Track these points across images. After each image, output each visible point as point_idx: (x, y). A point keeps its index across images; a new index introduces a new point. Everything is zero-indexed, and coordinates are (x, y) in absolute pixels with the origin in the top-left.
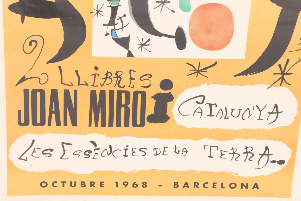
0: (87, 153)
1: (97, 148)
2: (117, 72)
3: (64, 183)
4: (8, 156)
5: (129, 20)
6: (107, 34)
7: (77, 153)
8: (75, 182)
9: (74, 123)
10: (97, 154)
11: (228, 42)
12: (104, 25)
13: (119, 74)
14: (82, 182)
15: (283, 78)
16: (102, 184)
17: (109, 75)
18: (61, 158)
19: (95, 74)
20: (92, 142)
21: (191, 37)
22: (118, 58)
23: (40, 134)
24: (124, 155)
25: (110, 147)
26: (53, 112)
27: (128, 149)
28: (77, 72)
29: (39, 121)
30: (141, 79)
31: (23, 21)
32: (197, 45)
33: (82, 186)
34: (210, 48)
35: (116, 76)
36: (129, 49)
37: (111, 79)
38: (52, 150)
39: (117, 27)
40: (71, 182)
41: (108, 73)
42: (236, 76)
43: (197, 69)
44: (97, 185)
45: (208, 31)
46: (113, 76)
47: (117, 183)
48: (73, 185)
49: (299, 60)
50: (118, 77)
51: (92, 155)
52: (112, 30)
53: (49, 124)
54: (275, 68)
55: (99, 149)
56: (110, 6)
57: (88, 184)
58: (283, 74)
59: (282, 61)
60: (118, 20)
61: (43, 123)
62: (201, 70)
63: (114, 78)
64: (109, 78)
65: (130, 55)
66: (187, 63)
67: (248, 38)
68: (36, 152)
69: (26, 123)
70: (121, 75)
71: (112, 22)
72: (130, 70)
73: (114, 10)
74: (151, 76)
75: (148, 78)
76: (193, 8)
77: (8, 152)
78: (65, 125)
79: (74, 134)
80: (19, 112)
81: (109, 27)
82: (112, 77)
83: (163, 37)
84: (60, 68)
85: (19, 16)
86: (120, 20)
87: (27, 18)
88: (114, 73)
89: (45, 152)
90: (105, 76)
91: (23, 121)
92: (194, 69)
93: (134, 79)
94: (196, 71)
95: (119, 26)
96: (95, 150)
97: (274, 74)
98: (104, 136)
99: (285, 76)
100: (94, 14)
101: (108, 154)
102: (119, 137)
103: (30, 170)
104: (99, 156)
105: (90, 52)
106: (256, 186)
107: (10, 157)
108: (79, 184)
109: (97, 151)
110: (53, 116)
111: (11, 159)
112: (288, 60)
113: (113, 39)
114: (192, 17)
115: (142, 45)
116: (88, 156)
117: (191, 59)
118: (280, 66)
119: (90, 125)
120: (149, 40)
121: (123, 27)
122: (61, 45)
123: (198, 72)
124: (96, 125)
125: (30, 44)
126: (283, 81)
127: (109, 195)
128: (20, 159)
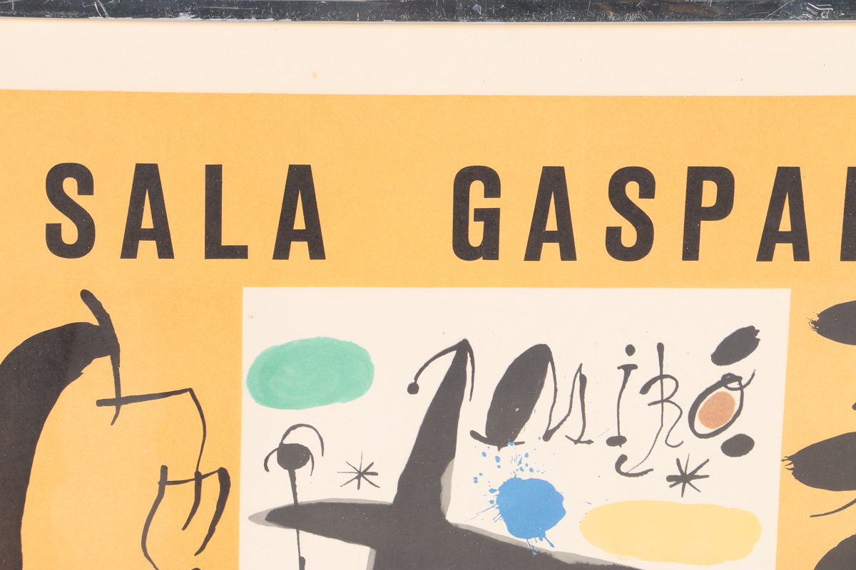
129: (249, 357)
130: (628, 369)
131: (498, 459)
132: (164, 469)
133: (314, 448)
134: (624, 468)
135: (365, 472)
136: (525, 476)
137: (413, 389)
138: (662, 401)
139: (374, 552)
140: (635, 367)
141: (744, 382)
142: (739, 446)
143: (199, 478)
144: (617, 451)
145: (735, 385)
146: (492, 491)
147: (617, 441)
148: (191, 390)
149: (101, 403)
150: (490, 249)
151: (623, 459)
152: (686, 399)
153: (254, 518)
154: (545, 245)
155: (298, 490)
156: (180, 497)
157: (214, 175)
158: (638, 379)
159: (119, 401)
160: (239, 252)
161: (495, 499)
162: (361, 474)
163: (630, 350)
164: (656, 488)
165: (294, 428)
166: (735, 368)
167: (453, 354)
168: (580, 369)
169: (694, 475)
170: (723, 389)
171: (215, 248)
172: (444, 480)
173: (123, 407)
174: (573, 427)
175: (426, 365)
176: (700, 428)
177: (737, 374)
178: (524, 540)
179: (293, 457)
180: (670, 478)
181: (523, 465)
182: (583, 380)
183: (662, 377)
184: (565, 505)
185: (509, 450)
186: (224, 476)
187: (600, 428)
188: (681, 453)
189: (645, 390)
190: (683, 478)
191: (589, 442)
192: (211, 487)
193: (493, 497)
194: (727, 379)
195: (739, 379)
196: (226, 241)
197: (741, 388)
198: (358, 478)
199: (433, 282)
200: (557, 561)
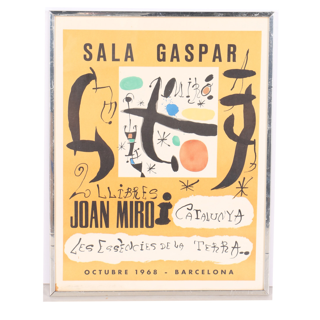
0: (116, 248)
1: (122, 244)
2: (134, 188)
3: (100, 271)
4: (64, 250)
5: (142, 152)
6: (128, 162)
7: (109, 248)
8: (108, 271)
9: (107, 226)
10: (123, 248)
11: (205, 166)
12: (126, 156)
13: (136, 189)
14: (112, 270)
15: (242, 191)
16: (126, 272)
17: (130, 190)
18: (98, 252)
19: (120, 190)
20: (119, 239)
21: (181, 162)
22: (135, 178)
23: (85, 234)
24: (141, 249)
25: (131, 243)
26: (94, 218)
27: (143, 245)
28: (109, 188)
29: (84, 225)
30: (151, 193)
31: (75, 154)
32: (185, 168)
33: (112, 274)
34: (194, 170)
35: (134, 191)
36: (142, 172)
37: (131, 193)
38: (92, 246)
39: (134, 157)
40: (105, 271)
41: (128, 189)
42: (212, 189)
43: (187, 185)
44: (123, 272)
45: (192, 158)
46: (132, 190)
47: (136, 271)
48: (107, 272)
49: (251, 178)
50: (135, 191)
51: (119, 249)
52: (131, 159)
53: (91, 227)
54: (236, 184)
55: (124, 245)
56: (130, 143)
57: (117, 272)
58: (242, 188)
59: (240, 179)
60: (134, 152)
61: (86, 226)
62: (189, 186)
63: (133, 192)
64: (130, 192)
65: (143, 176)
66: (180, 181)
67: (217, 163)
68: (82, 247)
69: (76, 226)
70: (137, 190)
71: (131, 154)
72: (143, 186)
73: (132, 145)
74: (157, 191)
75: (155, 192)
76: (182, 143)
77: (64, 248)
78: (101, 227)
79: (107, 233)
80: (72, 218)
81: (129, 156)
82: (131, 192)
83: (164, 163)
84: (98, 185)
85: (73, 151)
86: (135, 152)
87: (77, 152)
88: (132, 189)
89: (88, 248)
90: (127, 191)
91: (74, 225)
92: (184, 185)
93: (145, 193)
94: (186, 187)
95: (135, 156)
96: (121, 245)
97: (236, 188)
98: (127, 235)
99: (243, 189)
100: (119, 148)
101: (130, 248)
102: (137, 235)
103: (78, 261)
104: (123, 250)
105: (117, 174)
106: (231, 272)
107: (65, 251)
108: (110, 272)
109: (122, 246)
110: (94, 220)
111: (66, 253)
112: (244, 178)
113: (132, 165)
114: (181, 149)
115: (150, 169)
116: (116, 250)
117: (182, 178)
118: (239, 182)
119: (118, 227)
120: (155, 165)
121: (138, 157)
122: (98, 170)
123: (187, 187)
124: (122, 227)
125: (79, 169)
126: (243, 193)
127: (131, 280)
128: (71, 252)
129: (120, 80)
130: (190, 83)
131: (166, 100)
132: (105, 102)
133: (132, 98)
134: (189, 102)
135: (142, 103)
136: (171, 103)
137: (150, 86)
138: (196, 89)
139: (144, 118)
140: (191, 82)
141: (211, 85)
142: (210, 98)
143: (111, 103)
144: (188, 99)
145: (209, 86)
146: (165, 106)
147: (188, 97)
148: (110, 86)
149: (93, 89)
150: (164, 60)
151: (189, 100)
152: (200, 89)
153: (121, 111)
154: (174, 59)
155: (129, 106)
156: (108, 107)
157: (114, 45)
158: (192, 85)
159: (96, 88)
160: (118, 60)
161: (166, 108)
162: (141, 103)
163: (190, 79)
164: (195, 106)
165: (128, 94)
166: (209, 82)
167: (158, 79)
168: (181, 83)
169: (202, 103)
170: (207, 86)
171: (114, 59)
172: (156, 104)
173: (97, 89)
174: (180, 94)
175: (153, 82)
176: (203, 94)
177: (210, 84)
178: (171, 116)
179: (128, 99)
180: (198, 104)
181: (171, 101)
182: (182, 85)
183: (196, 84)
184: (179, 109)
185: (168, 98)
186: (116, 103)
187: (185, 94)
188: (200, 99)
189: (193, 87)
190: (200, 104)
191: (183, 97)
192: (113, 105)
193: (166, 107)
194: (208, 85)
195: (210, 85)
196: (116, 58)
197: (211, 86)
198: (140, 104)
199: (154, 66)
200: (178, 120)
